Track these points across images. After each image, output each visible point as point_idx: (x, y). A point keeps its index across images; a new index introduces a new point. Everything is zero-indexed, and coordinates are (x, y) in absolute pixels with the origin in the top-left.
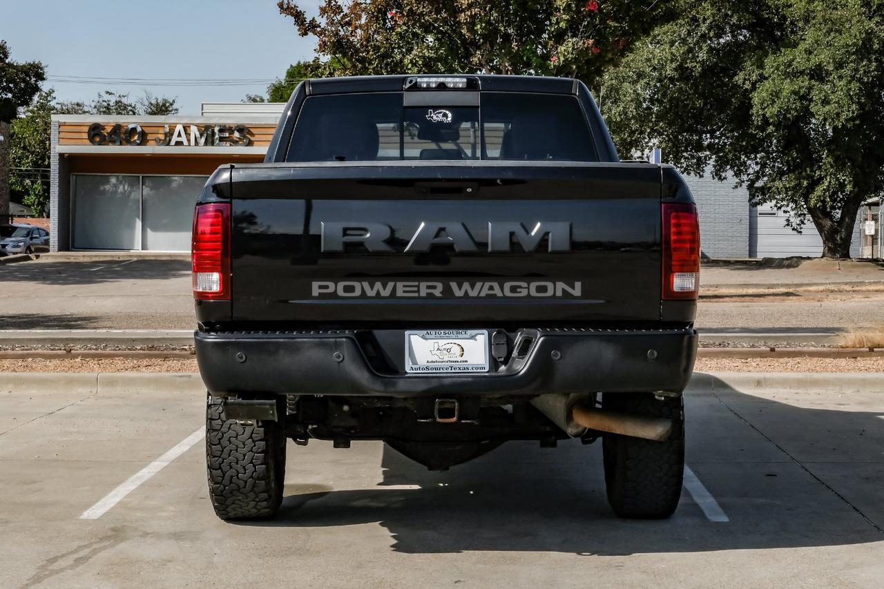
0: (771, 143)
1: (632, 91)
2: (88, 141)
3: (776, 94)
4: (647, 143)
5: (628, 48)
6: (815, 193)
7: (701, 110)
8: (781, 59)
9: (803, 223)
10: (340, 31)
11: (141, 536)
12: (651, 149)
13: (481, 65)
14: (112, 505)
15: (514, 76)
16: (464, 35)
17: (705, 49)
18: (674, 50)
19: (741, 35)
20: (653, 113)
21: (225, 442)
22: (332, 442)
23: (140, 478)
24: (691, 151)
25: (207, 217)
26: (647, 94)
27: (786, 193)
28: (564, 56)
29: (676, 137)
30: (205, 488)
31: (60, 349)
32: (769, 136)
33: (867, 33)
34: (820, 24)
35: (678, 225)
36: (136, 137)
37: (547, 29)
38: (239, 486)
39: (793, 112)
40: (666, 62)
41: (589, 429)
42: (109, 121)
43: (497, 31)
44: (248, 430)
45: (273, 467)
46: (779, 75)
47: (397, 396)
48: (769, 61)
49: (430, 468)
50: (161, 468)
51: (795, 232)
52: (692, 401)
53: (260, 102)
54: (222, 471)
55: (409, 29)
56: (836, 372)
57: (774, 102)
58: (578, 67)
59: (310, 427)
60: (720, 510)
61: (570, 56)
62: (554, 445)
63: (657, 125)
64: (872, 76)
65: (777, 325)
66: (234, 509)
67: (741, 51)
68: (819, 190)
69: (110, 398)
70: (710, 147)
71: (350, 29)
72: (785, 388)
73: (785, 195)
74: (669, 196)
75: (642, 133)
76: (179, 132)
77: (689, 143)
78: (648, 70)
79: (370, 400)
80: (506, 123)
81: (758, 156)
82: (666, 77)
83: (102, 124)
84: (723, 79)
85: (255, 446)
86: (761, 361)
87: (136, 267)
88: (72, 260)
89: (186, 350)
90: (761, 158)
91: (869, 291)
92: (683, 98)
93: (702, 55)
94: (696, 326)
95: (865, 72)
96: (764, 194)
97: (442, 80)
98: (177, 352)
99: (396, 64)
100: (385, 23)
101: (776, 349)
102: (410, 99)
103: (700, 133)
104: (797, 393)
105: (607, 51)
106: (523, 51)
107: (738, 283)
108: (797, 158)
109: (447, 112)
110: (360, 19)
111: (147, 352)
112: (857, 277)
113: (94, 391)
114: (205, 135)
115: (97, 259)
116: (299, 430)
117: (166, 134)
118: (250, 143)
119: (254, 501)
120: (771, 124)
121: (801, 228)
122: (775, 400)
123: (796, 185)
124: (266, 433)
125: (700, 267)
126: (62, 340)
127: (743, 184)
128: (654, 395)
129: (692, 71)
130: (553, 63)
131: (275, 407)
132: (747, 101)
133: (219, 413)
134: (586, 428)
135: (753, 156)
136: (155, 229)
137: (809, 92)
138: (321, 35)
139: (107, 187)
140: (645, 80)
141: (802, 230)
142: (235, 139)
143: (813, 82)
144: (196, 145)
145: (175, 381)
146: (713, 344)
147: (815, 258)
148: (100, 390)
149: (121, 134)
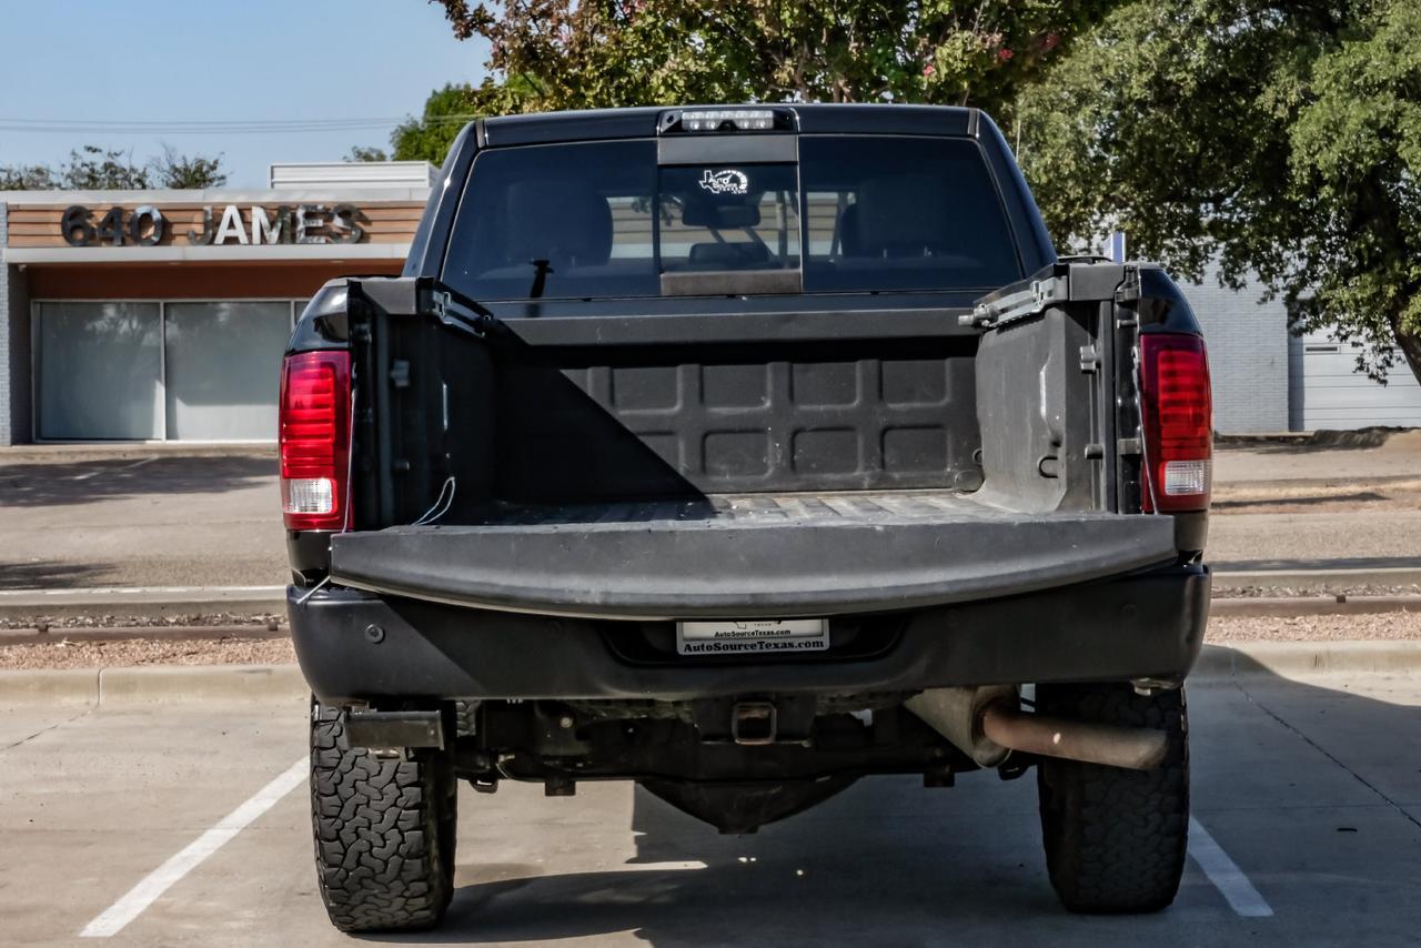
0: (1328, 217)
1: (1068, 127)
2: (61, 240)
3: (1334, 128)
4: (1096, 222)
5: (1063, 47)
6: (1411, 308)
7: (1197, 158)
8: (1342, 61)
9: (1389, 364)
10: (530, 28)
12: (1105, 233)
13: (793, 85)
14: (138, 911)
15: (854, 104)
16: (762, 31)
17: (1202, 45)
18: (1144, 49)
19: (1268, 18)
20: (1108, 166)
21: (345, 790)
22: (542, 785)
23: (186, 859)
24: (1179, 236)
25: (307, 377)
26: (1096, 132)
27: (1357, 310)
28: (949, 65)
29: (1151, 210)
30: (311, 875)
31: (27, 627)
32: (1324, 204)
35: (1171, 374)
36: (151, 231)
37: (913, 17)
38: (373, 870)
39: (1366, 159)
40: (1130, 71)
41: (1014, 752)
42: (100, 201)
43: (820, 21)
44: (389, 766)
45: (435, 833)
46: (1339, 91)
47: (661, 699)
48: (1322, 66)
49: (723, 830)
50: (227, 840)
51: (1374, 382)
52: (1200, 696)
53: (379, 160)
54: (342, 842)
55: (658, 21)
57: (1331, 141)
58: (973, 85)
59: (502, 758)
60: (1256, 895)
61: (960, 65)
62: (949, 782)
63: (1115, 189)
65: (1346, 555)
66: (365, 913)
67: (1268, 49)
69: (124, 713)
70: (1214, 227)
71: (549, 24)
72: (1367, 670)
73: (1354, 314)
74: (1154, 321)
75: (1087, 203)
76: (232, 220)
77: (1173, 219)
78: (1097, 87)
79: (612, 707)
80: (843, 191)
81: (1304, 242)
82: (1130, 100)
83: (88, 208)
84: (1236, 101)
85: (401, 795)
86: (1320, 620)
87: (159, 472)
88: (38, 461)
89: (260, 622)
90: (1309, 246)
92: (1161, 137)
93: (1197, 58)
94: (1205, 560)
96: (1315, 313)
97: (726, 115)
98: (244, 626)
99: (636, 88)
100: (612, 12)
101: (1348, 598)
102: (668, 151)
103: (1195, 202)
105: (1026, 54)
106: (870, 59)
107: (1271, 478)
108: (1376, 243)
109: (739, 174)
110: (567, 5)
111: (189, 628)
113: (93, 702)
114: (280, 225)
115: (84, 458)
116: (482, 764)
117: (206, 225)
118: (363, 238)
119: (402, 896)
120: (1326, 182)
121: (1385, 375)
122: (1350, 690)
123: (1375, 295)
124: (420, 772)
125: (1213, 451)
126: (29, 609)
127: (1277, 295)
128: (1132, 687)
129: (1180, 87)
130: (928, 78)
131: (439, 724)
132: (1281, 141)
133: (335, 737)
134: (1007, 750)
135: (1293, 243)
136: (191, 400)
137: (1396, 121)
138: (495, 35)
139: (100, 325)
140: (1094, 107)
141: (1387, 378)
142: (335, 230)
143: (1403, 103)
144: (262, 243)
145: (243, 680)
146: (1233, 590)
147: (1412, 428)
148: (105, 700)
149: (122, 225)
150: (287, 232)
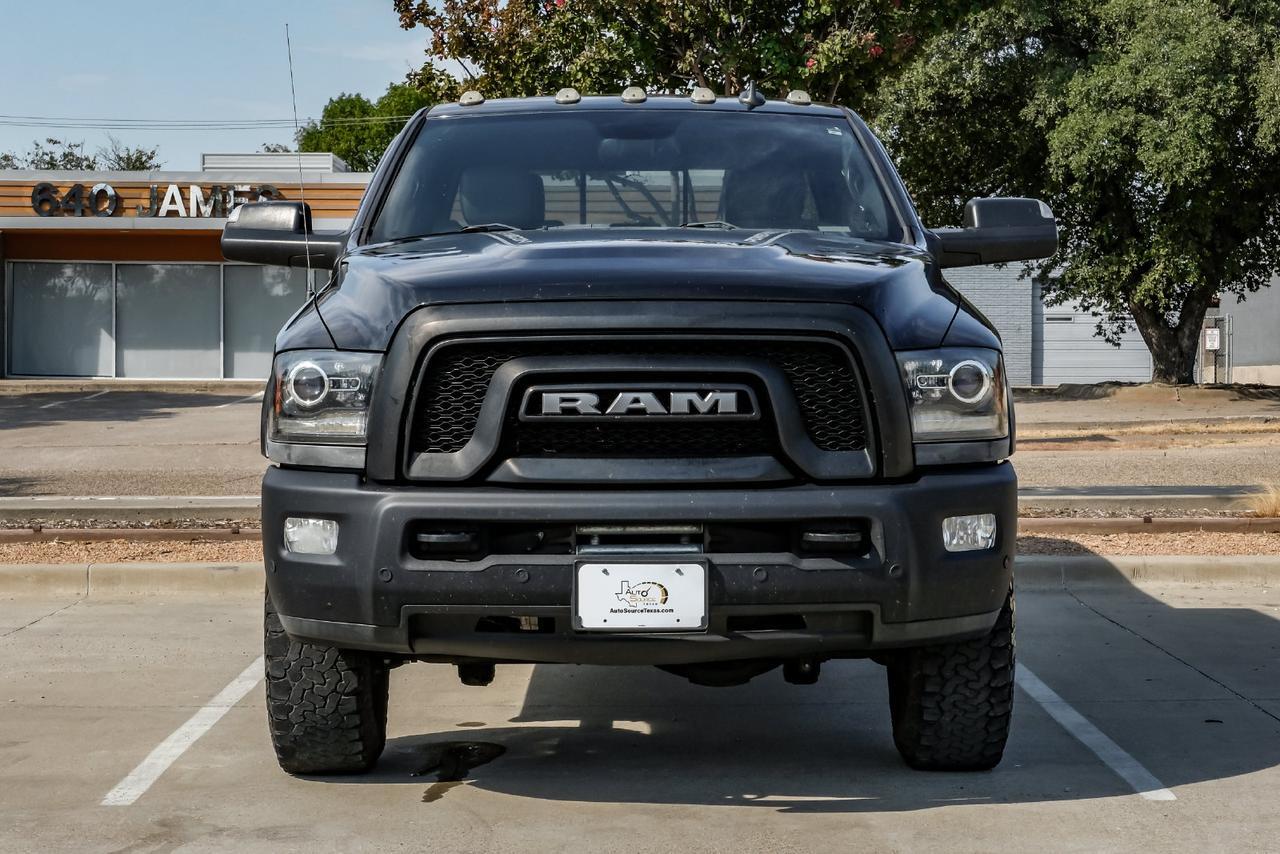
0: (1076, 209)
2: (32, 210)
3: (1085, 135)
6: (1142, 285)
7: (969, 160)
8: (1092, 81)
9: (1122, 331)
10: (465, 20)
11: (210, 834)
13: (692, 73)
14: (151, 782)
16: (667, 27)
17: (977, 67)
18: (930, 69)
19: (1031, 46)
23: (187, 735)
27: (1098, 286)
28: (828, 58)
29: (929, 203)
31: (23, 527)
32: (1073, 198)
33: (1223, 41)
34: (1153, 28)
36: (106, 205)
39: (1110, 162)
40: (918, 86)
42: (63, 179)
46: (1090, 105)
48: (1075, 85)
50: (220, 717)
51: (1110, 344)
52: (1034, 600)
55: (579, 15)
56: (1254, 554)
57: (1082, 146)
61: (838, 59)
64: (1230, 107)
67: (1030, 70)
68: (1148, 282)
69: (109, 603)
71: (481, 18)
72: (1176, 581)
73: (1095, 289)
76: (173, 197)
82: (917, 110)
83: (54, 185)
86: (1131, 538)
87: (109, 403)
88: (10, 392)
89: (223, 527)
90: (1060, 233)
91: (1232, 432)
93: (973, 77)
95: (1220, 101)
96: (1063, 288)
98: (211, 529)
101: (1152, 519)
104: (1196, 588)
105: (892, 52)
108: (1114, 232)
110: (496, 3)
111: (161, 530)
112: (1208, 411)
113: (83, 592)
114: (213, 201)
115: (47, 390)
117: (152, 200)
120: (1076, 180)
121: (1119, 339)
123: (1114, 273)
126: (25, 512)
127: (1032, 273)
129: (958, 101)
130: (809, 69)
132: (1043, 144)
136: (135, 346)
137: (1136, 130)
138: (436, 26)
139: (59, 282)
140: (886, 115)
141: (1121, 341)
143: (1142, 116)
144: (198, 216)
145: (213, 576)
146: (1053, 511)
147: (1141, 384)
148: (94, 591)
149: (81, 200)
150: (219, 207)
